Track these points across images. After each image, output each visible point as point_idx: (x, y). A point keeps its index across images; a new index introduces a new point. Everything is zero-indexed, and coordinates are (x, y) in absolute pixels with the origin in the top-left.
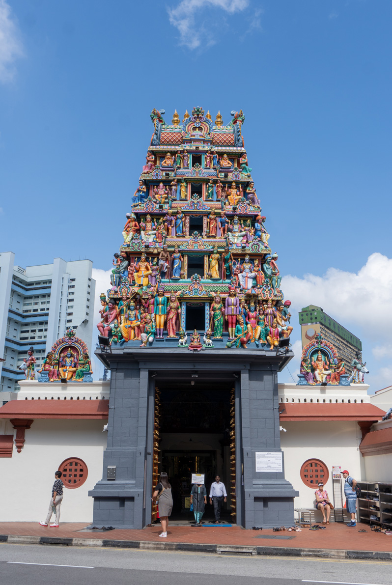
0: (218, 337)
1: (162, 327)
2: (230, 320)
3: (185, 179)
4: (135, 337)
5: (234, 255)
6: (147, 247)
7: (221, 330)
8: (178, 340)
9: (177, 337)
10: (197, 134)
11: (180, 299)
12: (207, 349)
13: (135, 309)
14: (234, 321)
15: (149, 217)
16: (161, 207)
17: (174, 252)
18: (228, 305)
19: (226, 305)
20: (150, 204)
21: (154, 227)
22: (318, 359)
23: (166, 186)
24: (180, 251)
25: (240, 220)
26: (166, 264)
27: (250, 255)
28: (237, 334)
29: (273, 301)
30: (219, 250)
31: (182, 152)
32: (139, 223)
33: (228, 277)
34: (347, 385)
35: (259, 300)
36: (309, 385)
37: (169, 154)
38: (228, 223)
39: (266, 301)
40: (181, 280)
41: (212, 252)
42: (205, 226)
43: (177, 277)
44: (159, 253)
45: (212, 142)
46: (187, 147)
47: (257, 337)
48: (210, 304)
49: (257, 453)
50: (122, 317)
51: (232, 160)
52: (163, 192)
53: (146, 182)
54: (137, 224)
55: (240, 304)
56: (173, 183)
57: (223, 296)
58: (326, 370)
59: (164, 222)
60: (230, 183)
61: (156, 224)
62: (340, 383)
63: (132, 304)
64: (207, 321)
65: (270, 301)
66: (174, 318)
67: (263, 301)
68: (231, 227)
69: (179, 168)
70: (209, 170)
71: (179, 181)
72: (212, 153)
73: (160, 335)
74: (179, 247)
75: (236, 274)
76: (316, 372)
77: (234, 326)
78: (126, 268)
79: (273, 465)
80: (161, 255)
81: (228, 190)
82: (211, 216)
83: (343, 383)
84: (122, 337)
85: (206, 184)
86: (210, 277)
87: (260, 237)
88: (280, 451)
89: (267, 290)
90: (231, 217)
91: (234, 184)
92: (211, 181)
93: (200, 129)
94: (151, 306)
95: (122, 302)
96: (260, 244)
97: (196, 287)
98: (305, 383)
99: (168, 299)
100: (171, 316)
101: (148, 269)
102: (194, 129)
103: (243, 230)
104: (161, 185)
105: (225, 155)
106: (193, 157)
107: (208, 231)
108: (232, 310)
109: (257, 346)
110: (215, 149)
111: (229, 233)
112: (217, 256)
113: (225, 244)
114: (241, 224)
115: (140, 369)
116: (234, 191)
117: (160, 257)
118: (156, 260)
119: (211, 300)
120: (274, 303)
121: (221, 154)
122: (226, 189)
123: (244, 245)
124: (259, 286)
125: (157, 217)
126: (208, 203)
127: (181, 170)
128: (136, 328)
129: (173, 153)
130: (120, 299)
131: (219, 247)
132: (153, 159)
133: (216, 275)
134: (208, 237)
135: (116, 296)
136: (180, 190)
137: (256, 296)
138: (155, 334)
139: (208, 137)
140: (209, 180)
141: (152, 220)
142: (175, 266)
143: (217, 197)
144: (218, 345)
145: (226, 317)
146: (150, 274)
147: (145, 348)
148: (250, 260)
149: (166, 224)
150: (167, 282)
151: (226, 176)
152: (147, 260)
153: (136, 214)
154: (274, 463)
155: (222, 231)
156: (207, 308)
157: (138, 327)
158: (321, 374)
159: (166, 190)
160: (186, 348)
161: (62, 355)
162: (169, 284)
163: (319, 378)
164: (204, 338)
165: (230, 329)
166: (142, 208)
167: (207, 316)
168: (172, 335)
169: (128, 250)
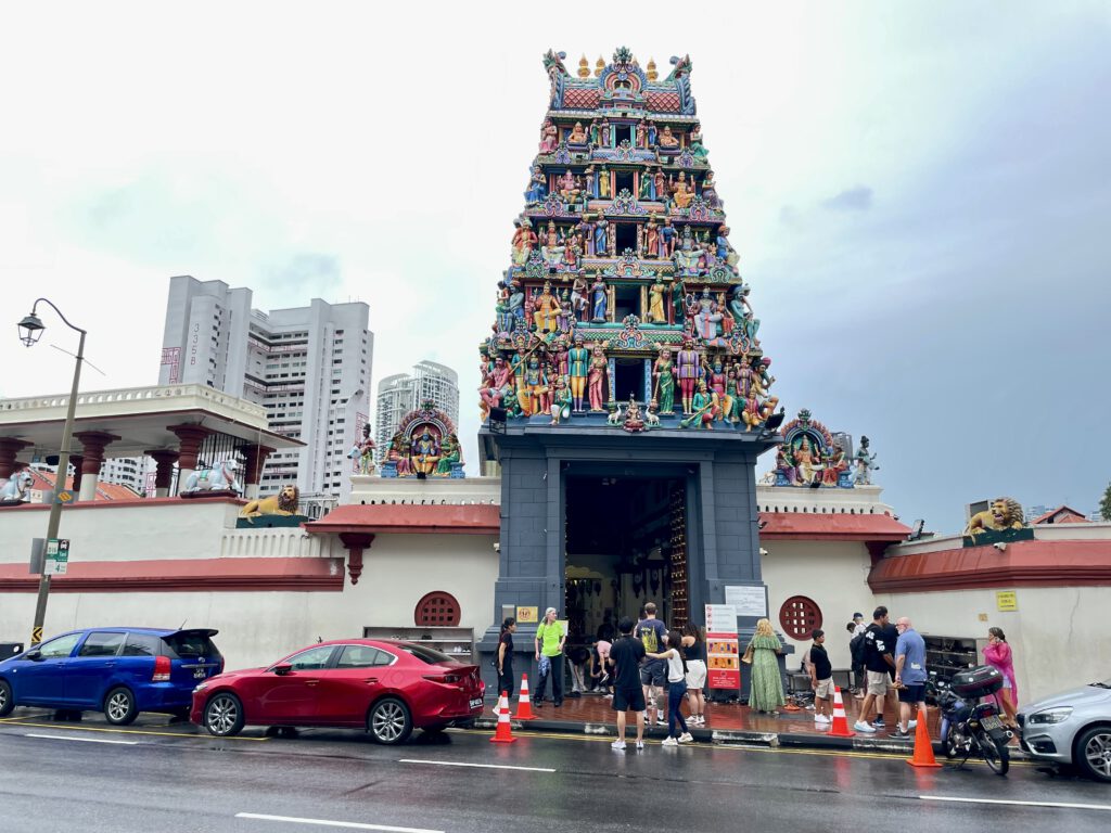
0: (667, 411)
1: (581, 396)
2: (685, 386)
3: (607, 164)
4: (539, 409)
5: (689, 286)
6: (553, 271)
7: (670, 401)
8: (607, 415)
9: (605, 411)
10: (623, 93)
11: (608, 353)
12: (652, 429)
13: (539, 367)
14: (691, 388)
15: (552, 225)
16: (572, 209)
17: (595, 280)
18: (682, 363)
19: (679, 363)
20: (554, 204)
21: (562, 241)
22: (802, 448)
23: (576, 176)
24: (604, 279)
25: (694, 233)
26: (583, 300)
27: (711, 286)
28: (695, 408)
29: (748, 357)
30: (665, 278)
31: (600, 121)
32: (537, 234)
33: (679, 320)
34: (848, 488)
35: (726, 356)
36: (793, 486)
37: (578, 124)
38: (675, 235)
39: (739, 358)
40: (607, 324)
41: (654, 282)
42: (639, 239)
43: (602, 319)
44: (571, 282)
45: (645, 106)
46: (609, 113)
47: (727, 412)
48: (653, 361)
49: (727, 587)
50: (518, 379)
51: (676, 135)
52: (572, 186)
53: (545, 169)
54: (534, 235)
55: (700, 361)
56: (588, 171)
57: (674, 349)
58: (815, 463)
59: (576, 233)
60: (676, 172)
61: (563, 235)
62: (838, 484)
63: (534, 360)
64: (648, 387)
65: (744, 357)
66: (600, 382)
67: (733, 357)
68: (680, 243)
69: (596, 147)
70: (642, 152)
71: (598, 168)
72: (647, 123)
73: (578, 408)
74: (602, 272)
75: (692, 317)
76: (802, 467)
77: (691, 395)
78: (522, 304)
79: (752, 606)
80: (575, 284)
81: (673, 184)
82: (649, 225)
83: (844, 484)
84: (520, 410)
85: (640, 175)
86: (651, 319)
87: (726, 258)
88: (760, 584)
89: (739, 340)
90: (680, 226)
91: (682, 174)
92: (648, 169)
93: (627, 84)
94: (562, 364)
95: (517, 356)
96: (727, 269)
97: (632, 335)
98: (785, 483)
99: (590, 352)
100: (594, 379)
101: (554, 307)
102: (617, 84)
103: (698, 247)
104: (569, 173)
105: (667, 128)
106: (617, 130)
107: (645, 248)
108: (687, 371)
109: (728, 425)
110: (652, 117)
111: (678, 252)
112: (662, 287)
113: (673, 269)
114: (694, 238)
115: (546, 459)
116: (681, 186)
117: (574, 288)
118: (565, 293)
119: (655, 354)
120: (750, 361)
121: (661, 126)
122: (671, 182)
123: (701, 270)
124: (726, 335)
125: (566, 225)
126: (644, 203)
127: (598, 151)
128: (542, 397)
129: (586, 122)
130: (514, 352)
131: (664, 274)
132: (556, 132)
133: (660, 318)
134: (646, 257)
135: (507, 347)
136: (599, 183)
137: (723, 349)
138: (571, 406)
139: (639, 98)
140: (645, 167)
141: (557, 229)
142: (598, 303)
143: (657, 195)
144: (667, 424)
145: (679, 382)
146: (560, 315)
147: (556, 426)
148: (711, 294)
149: (580, 236)
150: (585, 327)
151: (671, 161)
152: (552, 292)
153: (532, 219)
154: (754, 602)
155: (666, 249)
156: (648, 367)
157: (546, 394)
158: (807, 470)
159: (577, 181)
160: (620, 427)
161: (415, 437)
162: (589, 330)
163: (804, 475)
164: (647, 414)
165: (684, 400)
166: (541, 211)
167: (648, 380)
168: (597, 408)
169: (522, 275)
